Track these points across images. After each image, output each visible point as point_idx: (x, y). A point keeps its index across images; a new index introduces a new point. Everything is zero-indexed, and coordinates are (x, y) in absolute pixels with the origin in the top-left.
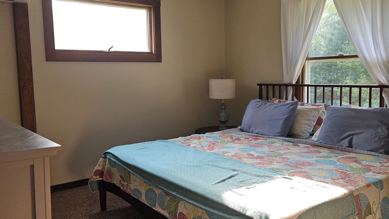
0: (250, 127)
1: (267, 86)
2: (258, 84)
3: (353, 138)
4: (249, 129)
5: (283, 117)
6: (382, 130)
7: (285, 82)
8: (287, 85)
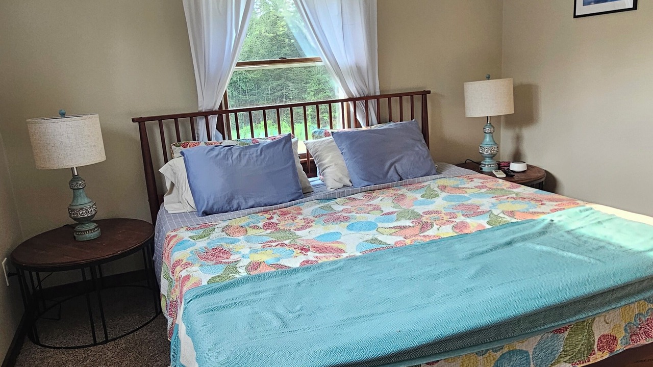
0: (230, 201)
1: (159, 121)
2: (134, 120)
3: (395, 168)
4: (229, 205)
5: (288, 165)
6: (419, 148)
7: (200, 109)
8: (206, 115)
